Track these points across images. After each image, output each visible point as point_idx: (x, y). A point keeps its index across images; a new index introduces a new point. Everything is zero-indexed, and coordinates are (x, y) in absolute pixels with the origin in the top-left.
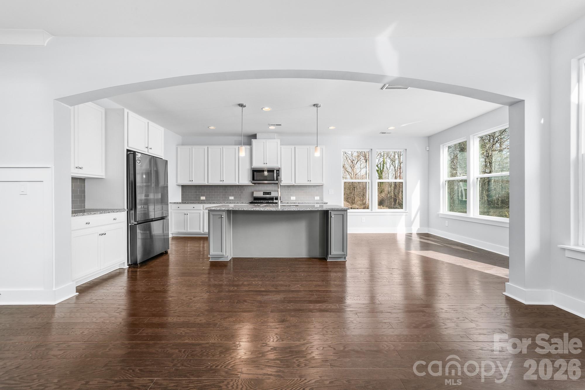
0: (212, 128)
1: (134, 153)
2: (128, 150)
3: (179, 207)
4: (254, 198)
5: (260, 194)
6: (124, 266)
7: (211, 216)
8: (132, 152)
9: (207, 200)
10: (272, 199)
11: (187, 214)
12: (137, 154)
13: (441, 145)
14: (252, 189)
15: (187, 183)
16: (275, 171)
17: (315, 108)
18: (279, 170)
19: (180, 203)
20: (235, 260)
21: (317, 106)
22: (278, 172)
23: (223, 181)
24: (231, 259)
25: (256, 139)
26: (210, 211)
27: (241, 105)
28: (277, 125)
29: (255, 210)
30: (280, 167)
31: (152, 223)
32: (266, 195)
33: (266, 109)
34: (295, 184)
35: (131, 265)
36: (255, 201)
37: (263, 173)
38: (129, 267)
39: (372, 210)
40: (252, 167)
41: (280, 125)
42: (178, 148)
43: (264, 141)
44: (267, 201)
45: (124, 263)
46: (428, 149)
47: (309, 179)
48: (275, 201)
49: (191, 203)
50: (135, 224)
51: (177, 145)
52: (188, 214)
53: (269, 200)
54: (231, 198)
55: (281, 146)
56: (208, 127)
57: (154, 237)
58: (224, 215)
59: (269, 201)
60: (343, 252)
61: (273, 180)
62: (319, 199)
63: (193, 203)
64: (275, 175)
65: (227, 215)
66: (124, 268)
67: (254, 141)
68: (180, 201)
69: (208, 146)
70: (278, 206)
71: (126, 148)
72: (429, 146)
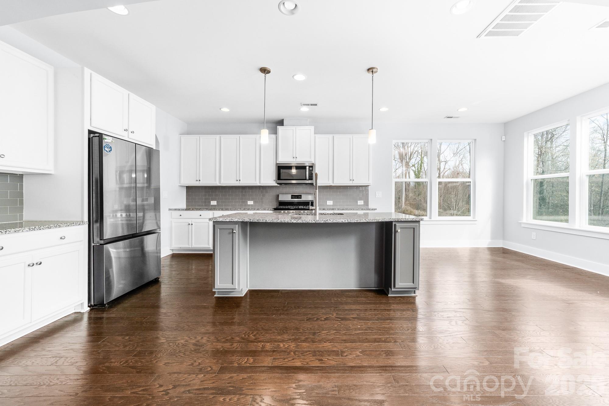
0: (225, 110)
1: (101, 136)
2: (90, 132)
3: (181, 215)
4: (279, 202)
5: (287, 198)
6: (82, 308)
7: (218, 231)
8: (96, 135)
9: (218, 205)
10: (306, 204)
11: (192, 224)
12: (104, 137)
13: (525, 133)
14: (277, 192)
15: (193, 183)
16: (308, 167)
17: (370, 74)
18: (312, 167)
19: (183, 210)
20: (253, 294)
21: (372, 72)
22: (311, 169)
23: (240, 180)
24: (246, 294)
25: (283, 126)
26: (216, 223)
27: (264, 71)
28: (311, 105)
29: (283, 222)
30: (313, 162)
31: (145, 237)
32: (295, 198)
33: (300, 77)
34: (333, 185)
35: (95, 305)
36: (281, 207)
37: (290, 170)
38: (91, 310)
39: (430, 218)
40: (277, 162)
41: (316, 105)
42: (181, 137)
43: (294, 128)
44: (297, 207)
45: (82, 304)
46: (504, 139)
47: (351, 178)
48: (311, 207)
49: (197, 209)
50: (101, 244)
51: (180, 135)
52: (194, 224)
53: (300, 205)
54: (250, 203)
55: (316, 135)
56: (220, 109)
57: (147, 255)
58: (237, 229)
59: (300, 207)
60: (413, 283)
61: (305, 178)
62: (363, 204)
63: (200, 209)
64: (307, 173)
65: (241, 229)
66: (82, 311)
67: (280, 128)
68: (185, 207)
69: (221, 135)
70: (315, 214)
71: (88, 127)
72: (505, 135)
